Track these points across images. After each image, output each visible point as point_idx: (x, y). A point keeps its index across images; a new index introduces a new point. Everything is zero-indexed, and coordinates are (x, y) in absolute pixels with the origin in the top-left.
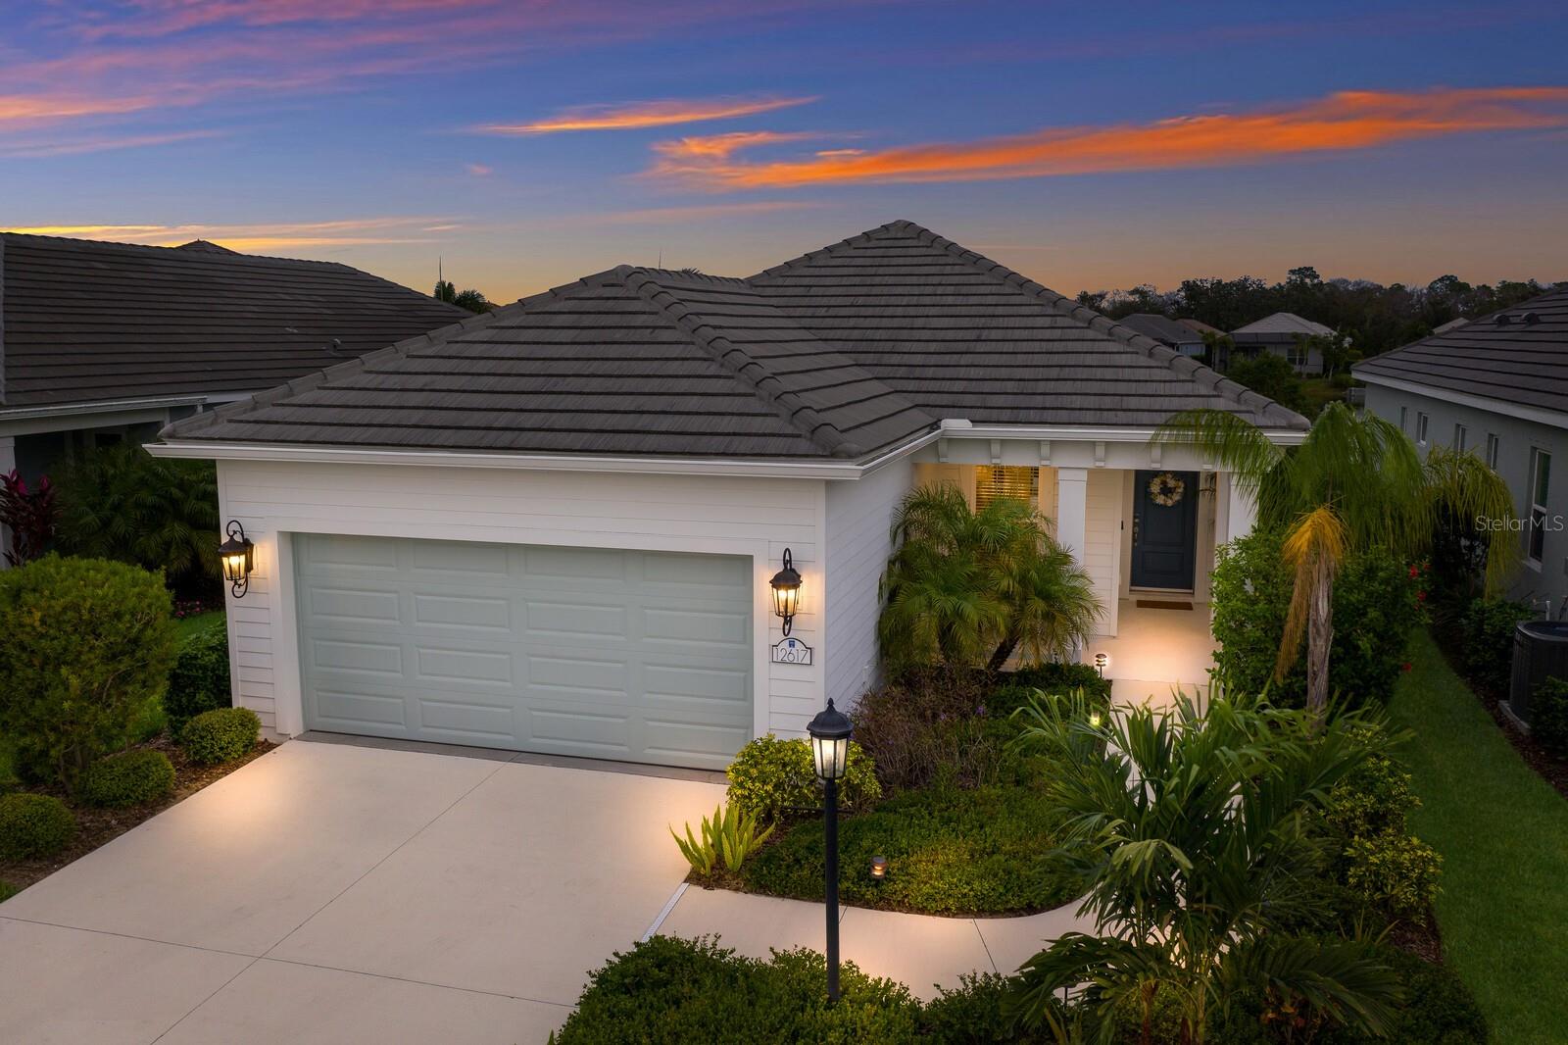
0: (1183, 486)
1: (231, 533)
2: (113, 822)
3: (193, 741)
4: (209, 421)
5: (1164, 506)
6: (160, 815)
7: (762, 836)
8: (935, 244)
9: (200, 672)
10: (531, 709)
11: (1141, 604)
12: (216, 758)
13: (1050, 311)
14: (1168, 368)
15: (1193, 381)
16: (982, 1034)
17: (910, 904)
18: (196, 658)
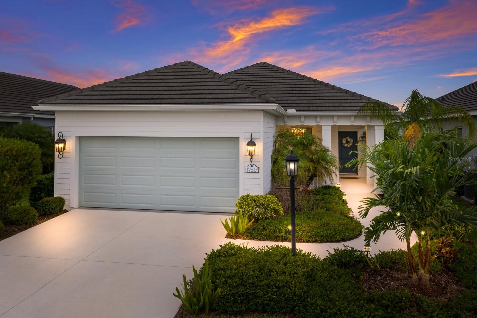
0: (352, 140)
1: (59, 136)
2: (16, 229)
3: (42, 206)
4: (55, 99)
5: (347, 147)
6: (32, 228)
7: (250, 223)
8: (274, 68)
9: (43, 186)
10: (161, 195)
11: (342, 178)
12: (50, 212)
13: (313, 83)
14: (352, 96)
15: (361, 99)
16: (347, 262)
17: (304, 240)
18: (42, 181)
